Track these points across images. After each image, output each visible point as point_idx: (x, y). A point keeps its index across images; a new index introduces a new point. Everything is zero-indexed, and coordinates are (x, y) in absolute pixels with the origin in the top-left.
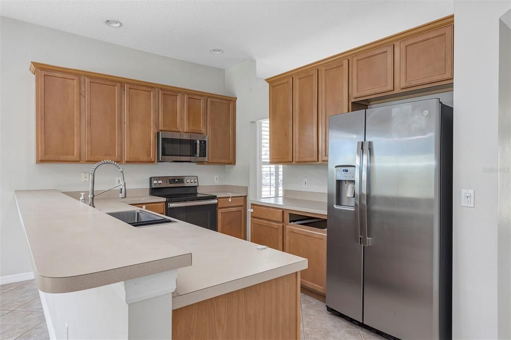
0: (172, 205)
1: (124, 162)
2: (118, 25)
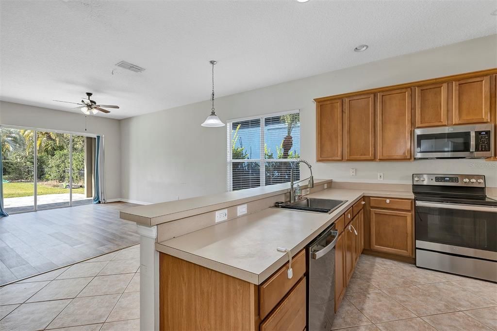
0: (419, 203)
1: (377, 160)
2: (365, 48)
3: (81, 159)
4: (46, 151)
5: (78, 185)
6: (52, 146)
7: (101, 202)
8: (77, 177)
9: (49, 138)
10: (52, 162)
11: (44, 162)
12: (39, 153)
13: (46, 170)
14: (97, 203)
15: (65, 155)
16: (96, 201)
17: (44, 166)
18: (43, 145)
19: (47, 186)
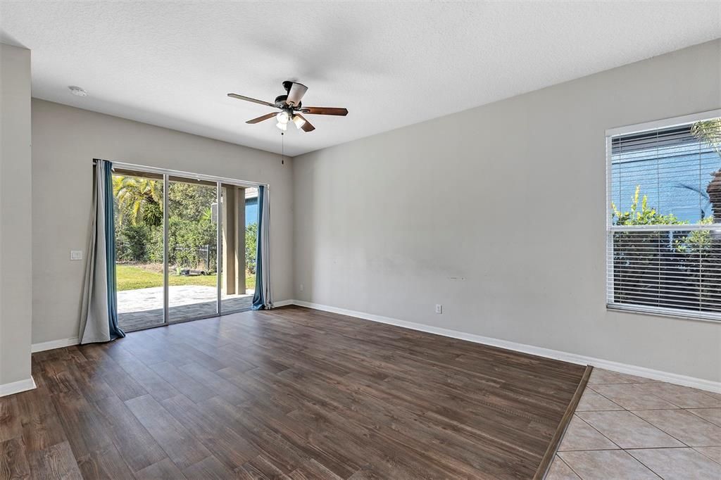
3: (200, 231)
4: (145, 219)
5: (197, 270)
6: (152, 211)
7: (266, 308)
8: (194, 257)
9: (150, 200)
10: (157, 235)
11: (144, 235)
12: (136, 222)
13: (148, 246)
14: (259, 309)
15: (175, 224)
16: (256, 305)
17: (145, 241)
18: (142, 210)
19: (153, 272)
